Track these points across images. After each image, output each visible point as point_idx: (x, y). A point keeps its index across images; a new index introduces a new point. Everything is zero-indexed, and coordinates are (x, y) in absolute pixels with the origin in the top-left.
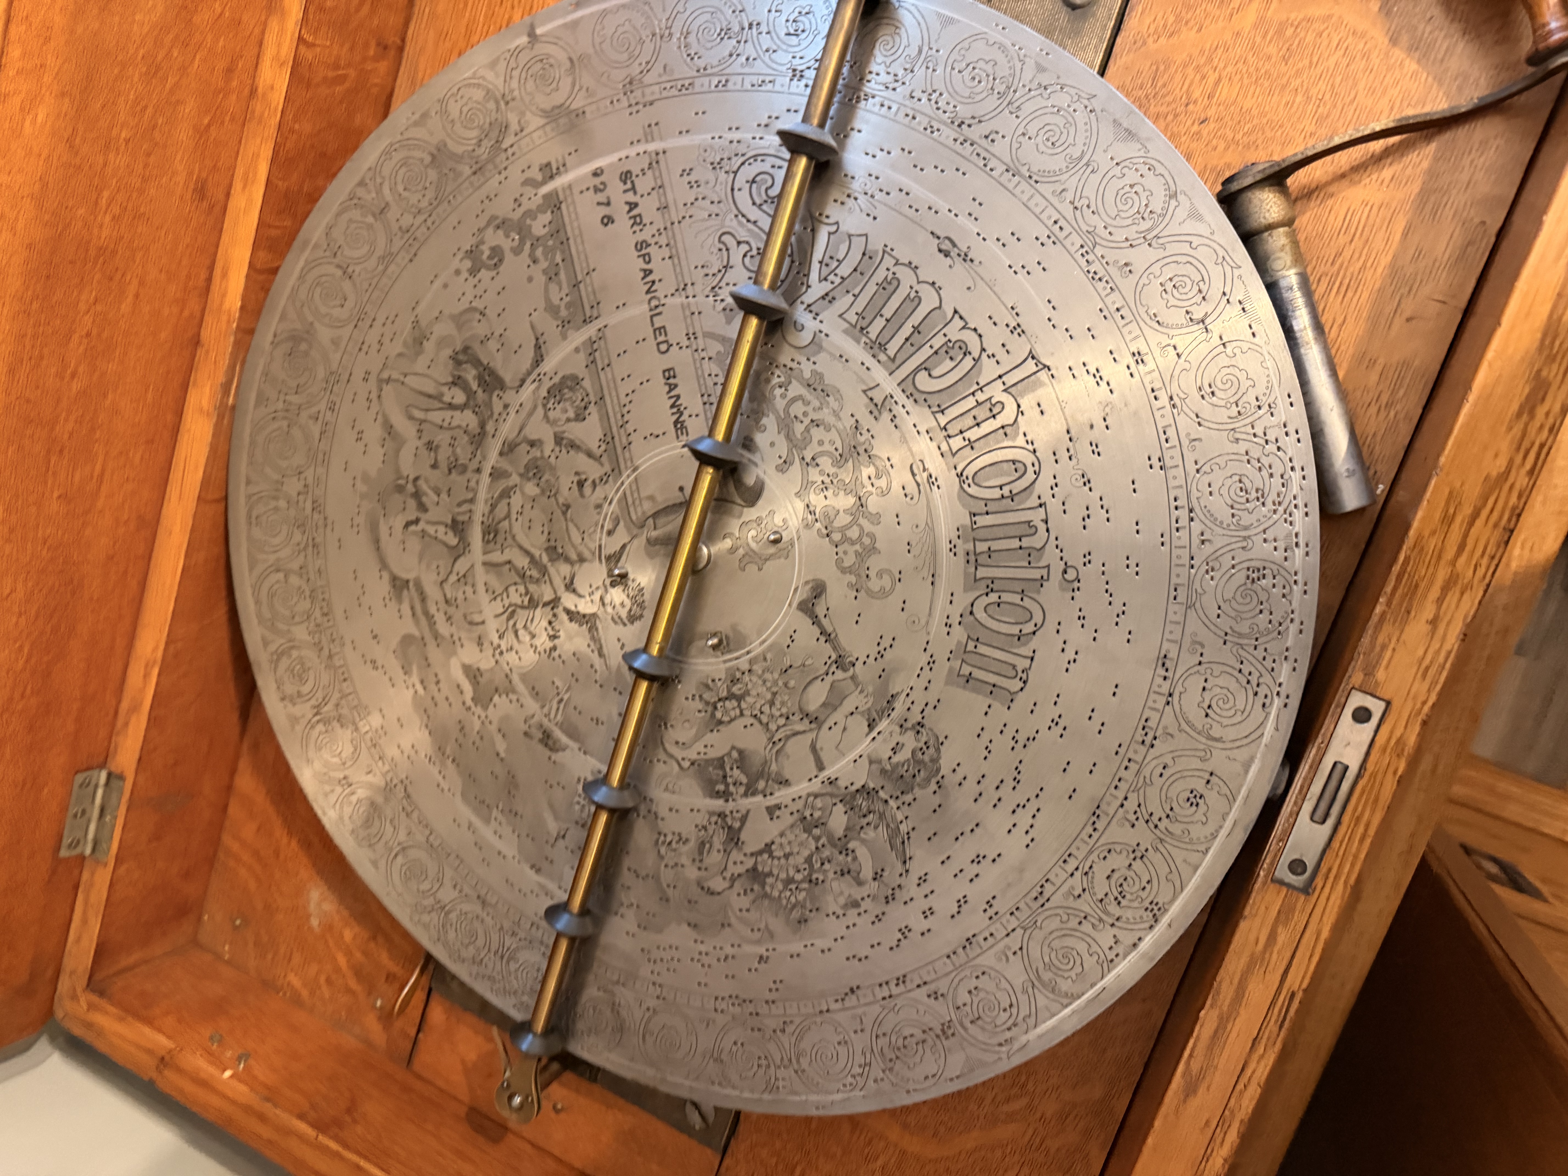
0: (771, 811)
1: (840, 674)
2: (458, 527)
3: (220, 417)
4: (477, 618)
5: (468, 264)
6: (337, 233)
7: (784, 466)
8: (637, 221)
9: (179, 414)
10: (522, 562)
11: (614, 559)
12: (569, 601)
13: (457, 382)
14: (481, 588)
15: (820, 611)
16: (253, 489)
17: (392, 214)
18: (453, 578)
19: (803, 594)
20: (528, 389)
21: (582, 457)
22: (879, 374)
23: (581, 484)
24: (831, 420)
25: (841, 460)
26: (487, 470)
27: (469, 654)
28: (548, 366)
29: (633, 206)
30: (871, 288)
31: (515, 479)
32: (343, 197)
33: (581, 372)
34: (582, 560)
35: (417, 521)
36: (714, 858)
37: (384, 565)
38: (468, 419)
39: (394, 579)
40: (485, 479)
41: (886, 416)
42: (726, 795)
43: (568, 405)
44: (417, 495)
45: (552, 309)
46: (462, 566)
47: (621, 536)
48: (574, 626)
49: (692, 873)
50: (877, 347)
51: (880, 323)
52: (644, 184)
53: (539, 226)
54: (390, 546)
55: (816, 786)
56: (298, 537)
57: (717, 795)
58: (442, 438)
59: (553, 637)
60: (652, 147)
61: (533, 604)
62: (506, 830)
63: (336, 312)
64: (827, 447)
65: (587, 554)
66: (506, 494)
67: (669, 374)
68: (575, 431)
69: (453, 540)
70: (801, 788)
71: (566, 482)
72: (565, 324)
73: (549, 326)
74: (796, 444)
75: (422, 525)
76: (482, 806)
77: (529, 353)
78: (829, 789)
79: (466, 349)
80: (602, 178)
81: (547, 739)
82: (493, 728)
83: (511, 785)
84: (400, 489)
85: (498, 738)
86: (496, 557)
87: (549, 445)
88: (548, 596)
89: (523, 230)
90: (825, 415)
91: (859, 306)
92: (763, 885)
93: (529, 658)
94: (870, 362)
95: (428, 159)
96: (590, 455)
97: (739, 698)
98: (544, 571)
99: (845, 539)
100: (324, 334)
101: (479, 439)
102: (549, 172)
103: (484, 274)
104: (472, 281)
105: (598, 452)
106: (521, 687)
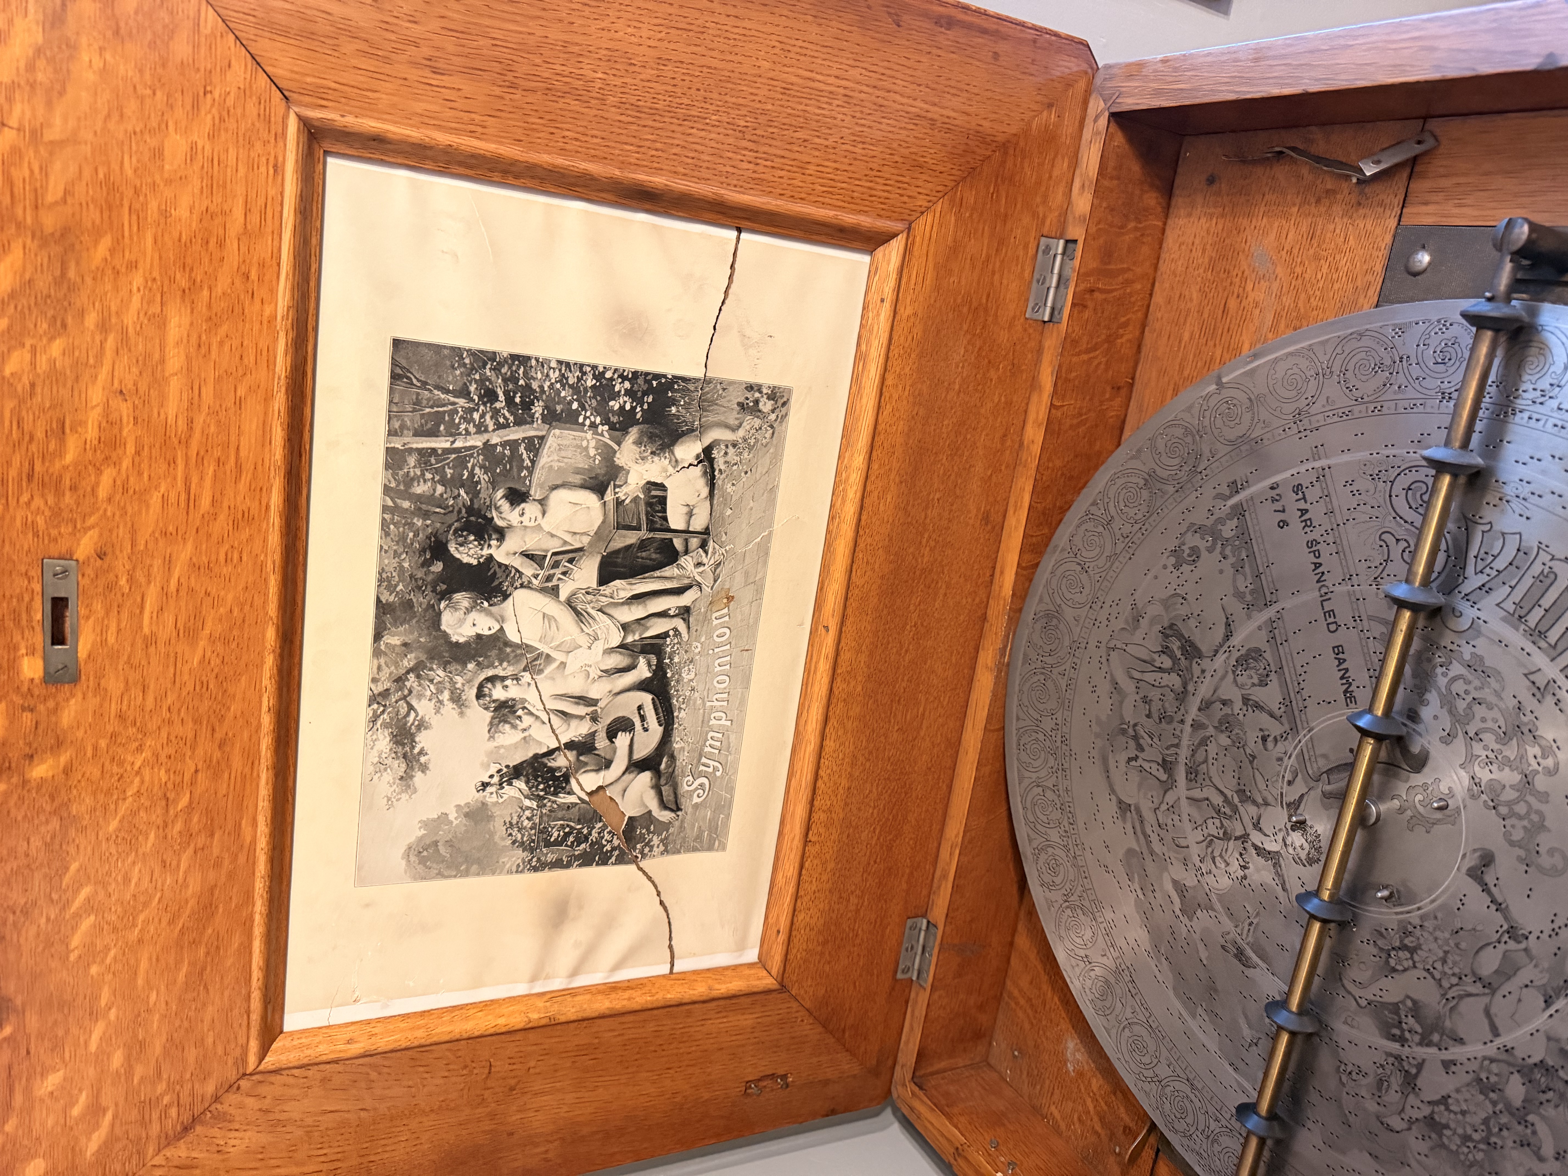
0: (1448, 1065)
1: (1512, 945)
2: (1167, 765)
3: (999, 671)
4: (1183, 842)
5: (1173, 560)
6: (1077, 540)
7: (1448, 738)
8: (1308, 524)
9: (973, 669)
10: (1218, 800)
11: (1294, 806)
12: (1256, 837)
13: (1165, 650)
14: (1185, 818)
15: (1489, 879)
16: (1022, 724)
17: (1117, 524)
18: (1164, 807)
19: (1472, 861)
20: (1221, 658)
21: (1265, 716)
22: (1540, 659)
23: (1264, 739)
24: (1492, 699)
25: (1505, 738)
26: (1189, 722)
27: (1177, 871)
28: (1236, 641)
29: (1304, 512)
30: (1528, 581)
31: (1211, 731)
32: (1082, 514)
33: (1264, 646)
34: (1267, 804)
35: (1136, 758)
36: (1393, 1096)
37: (1113, 791)
38: (1174, 680)
39: (1120, 802)
40: (1188, 728)
41: (1549, 700)
42: (1402, 1040)
43: (1252, 672)
44: (1136, 738)
45: (1239, 595)
46: (1170, 798)
47: (1300, 787)
48: (1261, 861)
49: (1371, 1106)
50: (1538, 634)
51: (1538, 613)
52: (1312, 494)
53: (1228, 530)
54: (1117, 776)
55: (1491, 1050)
56: (1051, 762)
57: (1393, 1038)
58: (1154, 694)
59: (1244, 868)
60: (1318, 464)
61: (1227, 836)
62: (1209, 1028)
63: (1078, 598)
64: (1490, 724)
65: (1270, 799)
66: (1204, 742)
67: (1338, 650)
68: (1259, 694)
69: (1164, 777)
70: (1475, 1049)
71: (1252, 737)
72: (1249, 607)
73: (1236, 608)
74: (1460, 720)
75: (1140, 762)
76: (1188, 1001)
77: (1221, 631)
78: (1504, 1056)
79: (1172, 626)
80: (1277, 491)
81: (1240, 955)
82: (1197, 937)
83: (1212, 989)
84: (1124, 732)
85: (1201, 946)
86: (1197, 794)
87: (1238, 704)
88: (1239, 832)
89: (1215, 534)
90: (1486, 694)
91: (1516, 596)
92: (1440, 1135)
93: (1225, 882)
94: (1529, 647)
95: (1142, 482)
96: (1272, 715)
97: (1412, 951)
98: (1235, 810)
99: (1513, 814)
100: (1069, 613)
101: (1182, 696)
102: (1235, 488)
103: (1185, 568)
104: (1176, 573)
105: (1278, 713)
106: (1218, 906)
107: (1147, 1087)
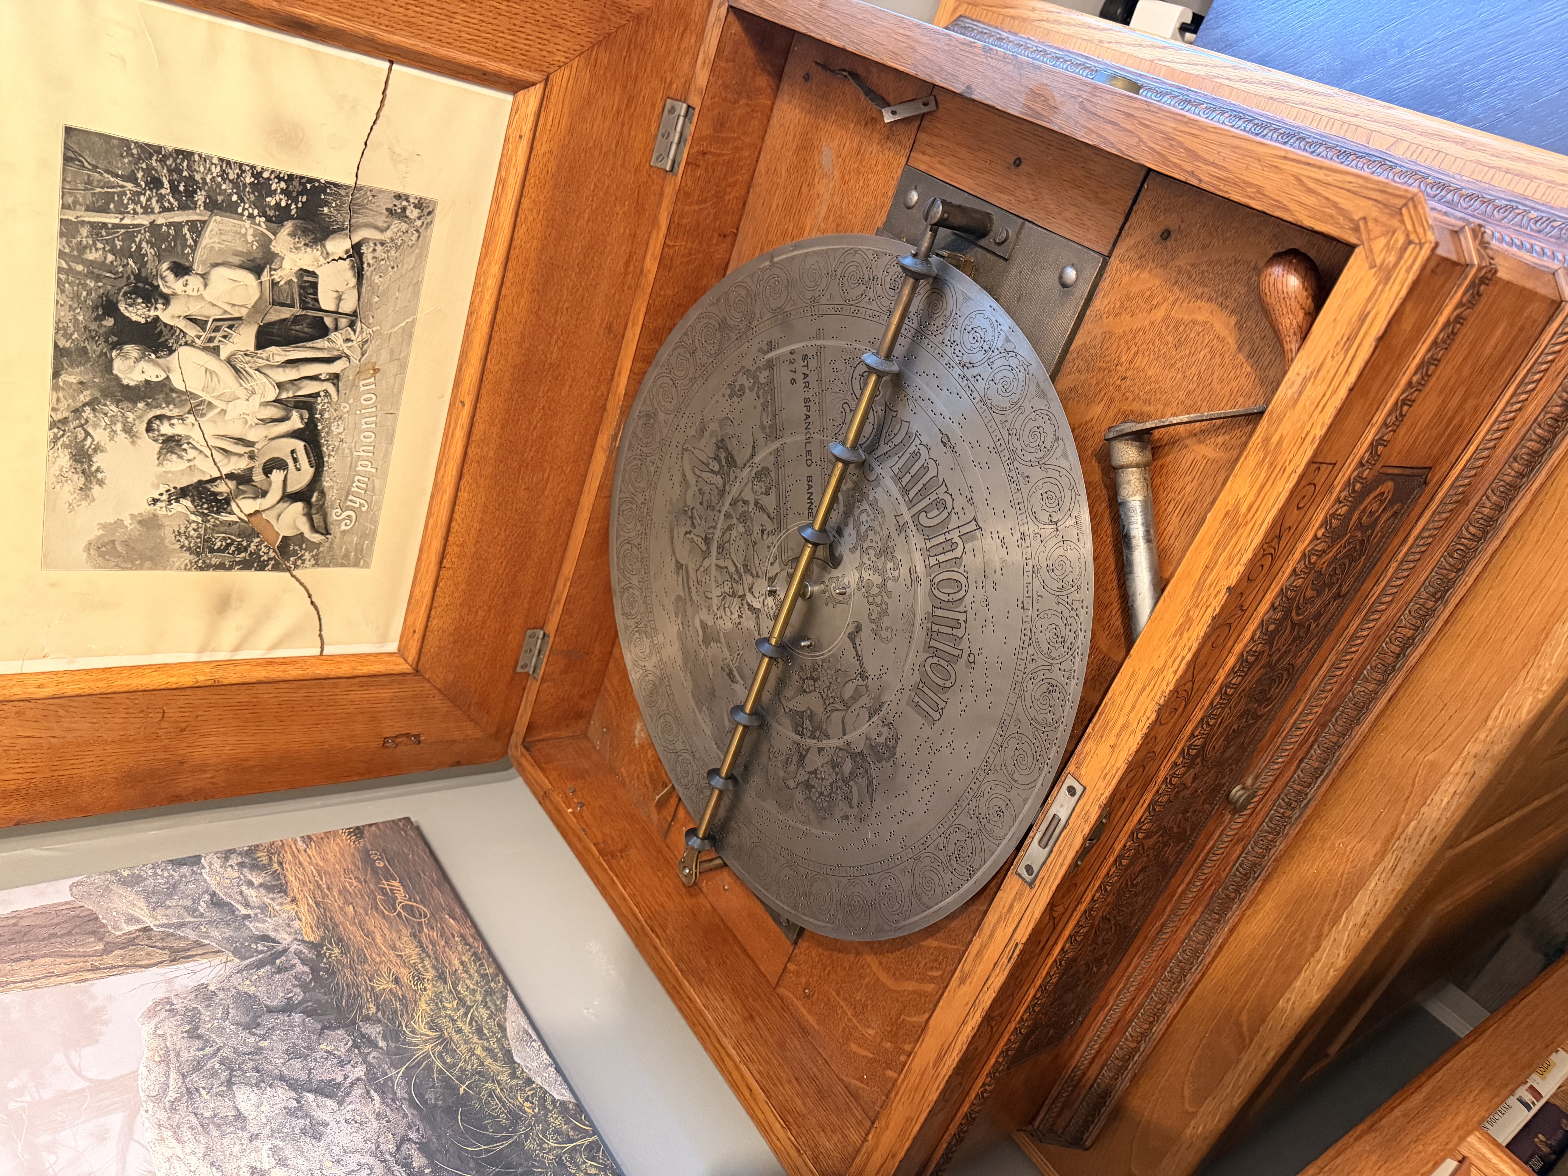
0: (820, 750)
1: (861, 682)
2: (707, 540)
3: (611, 452)
4: (709, 595)
5: (728, 391)
6: (673, 359)
7: (853, 550)
8: (807, 385)
9: (593, 447)
10: (732, 569)
11: (772, 580)
12: (749, 597)
13: (716, 458)
14: (713, 579)
15: (857, 641)
16: (623, 495)
17: (698, 354)
18: (702, 569)
19: (851, 629)
20: (747, 470)
21: (765, 516)
22: (903, 508)
23: (763, 532)
24: (878, 528)
25: (878, 555)
26: (723, 512)
27: (703, 615)
28: (757, 459)
29: (806, 376)
30: (907, 455)
31: (735, 521)
32: (677, 340)
33: (771, 467)
34: (758, 576)
35: (690, 532)
36: (792, 768)
37: (674, 554)
38: (718, 480)
39: (677, 562)
40: (722, 517)
41: (903, 535)
42: (802, 735)
43: (762, 484)
44: (692, 518)
45: (763, 428)
46: (706, 563)
47: (776, 568)
48: (749, 613)
49: (781, 774)
50: (905, 491)
51: (908, 477)
52: (813, 364)
53: (763, 376)
54: (678, 542)
55: (840, 743)
56: (639, 527)
57: (797, 733)
58: (706, 488)
59: (740, 617)
60: (819, 343)
61: (734, 595)
62: (708, 720)
63: (668, 405)
64: (874, 544)
65: (760, 574)
66: (730, 528)
67: (810, 479)
68: (765, 500)
69: (704, 548)
70: (834, 742)
71: (757, 529)
72: (768, 437)
73: (760, 436)
74: (862, 538)
75: (692, 535)
76: (699, 704)
77: (749, 451)
78: (846, 747)
79: (723, 440)
80: (794, 356)
81: (730, 674)
82: (709, 660)
83: (712, 694)
84: (685, 512)
85: (710, 666)
86: (722, 563)
87: (752, 505)
88: (741, 593)
89: (756, 378)
90: (875, 524)
91: (900, 465)
92: (810, 791)
93: (729, 625)
94: (900, 499)
95: (717, 326)
96: (769, 516)
97: (815, 680)
98: (741, 578)
99: (874, 602)
100: (661, 417)
101: (722, 493)
102: (771, 347)
103: (735, 399)
104: (730, 402)
105: (772, 515)
106: (723, 641)
107: (669, 756)
